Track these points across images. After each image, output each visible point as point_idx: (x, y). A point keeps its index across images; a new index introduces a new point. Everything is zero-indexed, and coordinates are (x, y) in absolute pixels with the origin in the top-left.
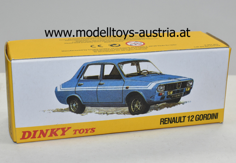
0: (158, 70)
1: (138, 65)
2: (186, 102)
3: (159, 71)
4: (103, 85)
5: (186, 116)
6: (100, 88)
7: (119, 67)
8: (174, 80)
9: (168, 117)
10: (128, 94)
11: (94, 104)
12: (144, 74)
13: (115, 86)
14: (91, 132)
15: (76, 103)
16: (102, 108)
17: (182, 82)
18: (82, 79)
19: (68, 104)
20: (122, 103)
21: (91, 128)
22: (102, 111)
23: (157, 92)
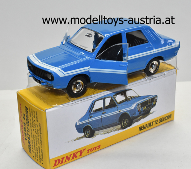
1: (125, 94)
2: (154, 112)
3: (138, 94)
4: (105, 113)
5: (153, 122)
6: (104, 116)
7: (114, 98)
8: (146, 99)
9: (143, 125)
10: (120, 115)
11: (100, 128)
12: (129, 99)
13: (112, 112)
14: (98, 148)
15: (89, 131)
16: (105, 130)
17: (151, 99)
18: (92, 112)
19: (84, 133)
20: (117, 122)
21: (98, 145)
22: (105, 131)
23: (137, 109)
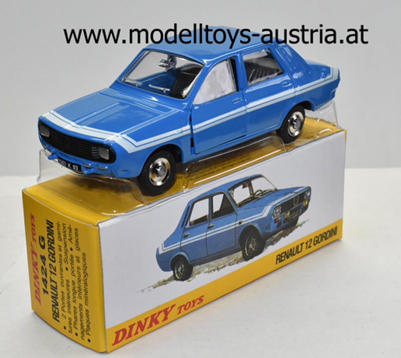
0: (272, 185)
1: (250, 186)
2: (304, 222)
3: (274, 186)
4: (213, 227)
5: (303, 243)
6: (211, 233)
7: (230, 195)
8: (291, 195)
9: (284, 251)
10: (241, 231)
11: (203, 259)
12: (258, 196)
13: (227, 224)
14: (199, 303)
15: (181, 266)
16: (212, 263)
17: (299, 195)
18: (188, 226)
19: (172, 270)
20: (235, 246)
21: (199, 297)
22: (212, 266)
23: (273, 218)
